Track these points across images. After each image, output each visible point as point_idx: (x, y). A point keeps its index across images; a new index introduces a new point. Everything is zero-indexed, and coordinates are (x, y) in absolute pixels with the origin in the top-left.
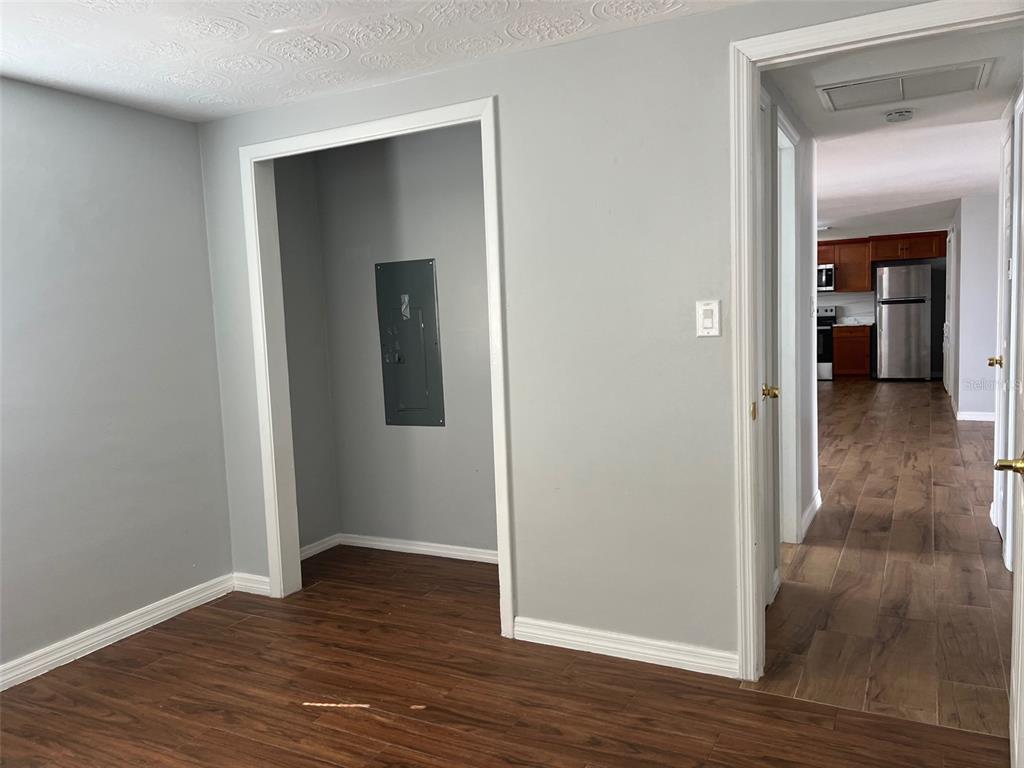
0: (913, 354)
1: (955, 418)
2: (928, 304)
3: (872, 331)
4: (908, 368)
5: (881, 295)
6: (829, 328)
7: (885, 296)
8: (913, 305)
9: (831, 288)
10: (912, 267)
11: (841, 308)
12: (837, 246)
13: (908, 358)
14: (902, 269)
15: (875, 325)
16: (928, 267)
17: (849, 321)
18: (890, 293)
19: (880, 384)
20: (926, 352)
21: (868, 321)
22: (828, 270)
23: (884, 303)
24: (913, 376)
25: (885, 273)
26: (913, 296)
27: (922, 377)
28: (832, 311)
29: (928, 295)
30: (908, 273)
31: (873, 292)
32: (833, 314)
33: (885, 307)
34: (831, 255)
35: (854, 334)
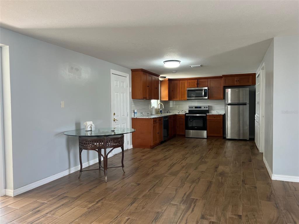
0: (241, 128)
1: (270, 179)
2: (248, 105)
3: (224, 117)
4: (239, 135)
5: (228, 101)
6: (205, 115)
7: (229, 102)
8: (241, 106)
9: (207, 98)
10: (241, 89)
11: (211, 107)
12: (209, 80)
13: (239, 130)
14: (236, 90)
15: (225, 114)
16: (248, 89)
17: (214, 112)
18: (231, 100)
19: (227, 142)
20: (247, 127)
21: (222, 113)
22: (205, 90)
23: (229, 104)
24: (241, 138)
25: (229, 91)
26: (241, 102)
27: (245, 138)
28: (207, 107)
29: (248, 102)
30: (239, 92)
31: (224, 100)
32: (207, 109)
33: (229, 106)
34: (207, 83)
35: (215, 118)
